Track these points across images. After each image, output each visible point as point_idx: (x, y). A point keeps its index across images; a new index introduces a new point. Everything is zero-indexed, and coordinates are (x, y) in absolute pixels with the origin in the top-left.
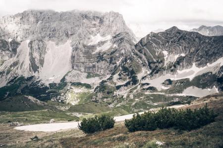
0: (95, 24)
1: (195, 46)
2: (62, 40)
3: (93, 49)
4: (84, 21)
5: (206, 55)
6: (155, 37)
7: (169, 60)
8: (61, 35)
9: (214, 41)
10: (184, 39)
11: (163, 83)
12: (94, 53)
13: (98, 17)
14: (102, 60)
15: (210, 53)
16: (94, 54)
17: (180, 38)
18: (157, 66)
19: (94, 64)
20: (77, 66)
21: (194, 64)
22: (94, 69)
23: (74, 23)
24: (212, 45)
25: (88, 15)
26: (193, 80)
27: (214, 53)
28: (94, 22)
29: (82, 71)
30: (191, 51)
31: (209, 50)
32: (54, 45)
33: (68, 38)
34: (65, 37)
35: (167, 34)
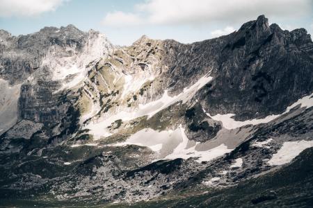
0: (70, 52)
1: (169, 62)
2: (20, 76)
3: (55, 86)
4: (53, 47)
5: (184, 75)
6: (116, 55)
7: (130, 89)
8: (18, 69)
9: (195, 50)
10: (154, 53)
11: (109, 127)
12: (56, 92)
13: (73, 41)
14: (64, 102)
15: (189, 70)
16: (56, 94)
17: (150, 52)
18: (109, 100)
19: (53, 108)
20: (29, 113)
21: (166, 91)
22: (54, 117)
23: (38, 51)
24: (192, 57)
25: (60, 39)
26: (153, 118)
27: (194, 69)
28: (68, 49)
29: (36, 120)
30: (163, 71)
31: (187, 66)
32: (7, 85)
33: (30, 73)
34: (25, 73)
35: (134, 48)
